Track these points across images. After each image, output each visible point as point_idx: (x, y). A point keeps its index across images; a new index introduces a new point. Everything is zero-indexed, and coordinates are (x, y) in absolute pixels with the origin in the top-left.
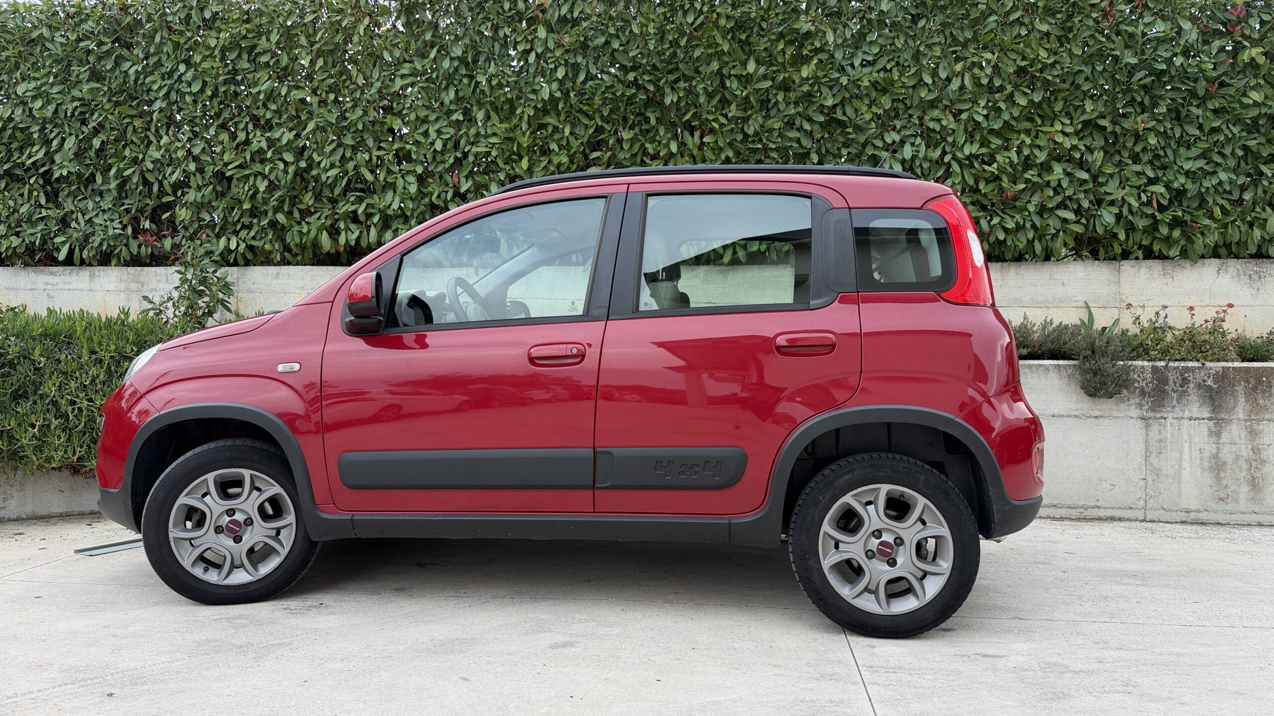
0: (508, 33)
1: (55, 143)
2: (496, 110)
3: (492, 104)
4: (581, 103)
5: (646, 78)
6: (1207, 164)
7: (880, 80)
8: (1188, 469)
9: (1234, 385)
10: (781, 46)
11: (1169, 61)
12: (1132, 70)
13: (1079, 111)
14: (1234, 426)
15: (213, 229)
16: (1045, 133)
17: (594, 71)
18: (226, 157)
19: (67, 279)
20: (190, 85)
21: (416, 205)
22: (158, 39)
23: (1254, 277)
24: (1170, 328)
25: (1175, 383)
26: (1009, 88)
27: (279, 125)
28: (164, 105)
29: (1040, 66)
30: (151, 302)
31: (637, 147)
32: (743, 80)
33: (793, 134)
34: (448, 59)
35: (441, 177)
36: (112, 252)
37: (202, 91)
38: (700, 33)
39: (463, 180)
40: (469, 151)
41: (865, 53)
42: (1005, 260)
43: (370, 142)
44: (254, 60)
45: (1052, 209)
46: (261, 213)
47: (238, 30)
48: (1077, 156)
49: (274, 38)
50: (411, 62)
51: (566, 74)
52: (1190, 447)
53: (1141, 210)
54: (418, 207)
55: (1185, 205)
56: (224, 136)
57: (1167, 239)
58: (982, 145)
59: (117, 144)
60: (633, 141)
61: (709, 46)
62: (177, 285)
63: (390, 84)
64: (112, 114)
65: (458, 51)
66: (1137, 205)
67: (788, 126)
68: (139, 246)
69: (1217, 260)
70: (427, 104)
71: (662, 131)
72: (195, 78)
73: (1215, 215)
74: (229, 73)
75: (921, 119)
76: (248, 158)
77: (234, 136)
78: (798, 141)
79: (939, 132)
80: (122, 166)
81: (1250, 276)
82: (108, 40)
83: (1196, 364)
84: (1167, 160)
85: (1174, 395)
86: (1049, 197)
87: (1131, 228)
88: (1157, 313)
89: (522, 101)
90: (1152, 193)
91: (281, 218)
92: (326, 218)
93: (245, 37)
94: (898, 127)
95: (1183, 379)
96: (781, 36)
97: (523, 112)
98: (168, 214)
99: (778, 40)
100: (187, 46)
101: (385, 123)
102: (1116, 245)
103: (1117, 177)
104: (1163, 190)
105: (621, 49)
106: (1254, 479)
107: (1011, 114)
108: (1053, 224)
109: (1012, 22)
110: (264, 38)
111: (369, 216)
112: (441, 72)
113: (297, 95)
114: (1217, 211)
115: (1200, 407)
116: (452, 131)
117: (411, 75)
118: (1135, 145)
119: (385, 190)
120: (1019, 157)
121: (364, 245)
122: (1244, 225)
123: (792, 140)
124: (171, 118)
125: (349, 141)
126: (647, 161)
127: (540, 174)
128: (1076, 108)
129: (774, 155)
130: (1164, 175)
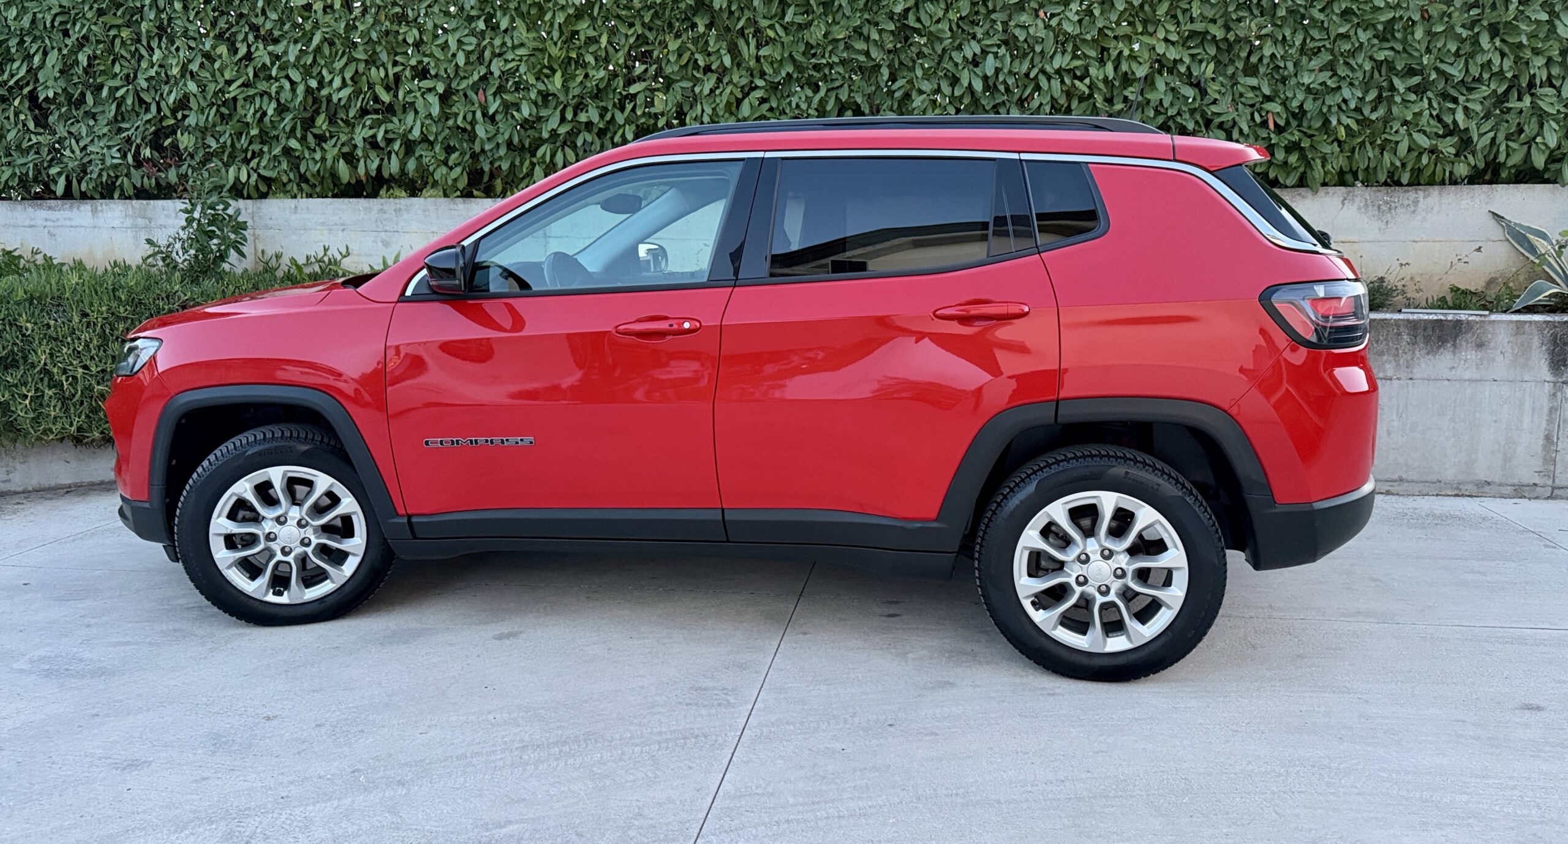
1: (37, 59)
6: (1331, 78)
13: (1188, 14)
15: (221, 158)
18: (228, 75)
19: (67, 214)
21: (440, 129)
27: (282, 37)
30: (155, 244)
31: (687, 57)
33: (860, 45)
35: (465, 96)
36: (114, 183)
39: (490, 98)
43: (384, 57)
46: (271, 138)
48: (1183, 69)
54: (443, 130)
55: (1305, 124)
56: (223, 49)
57: (1284, 165)
58: (1075, 57)
59: (105, 58)
60: (680, 51)
64: (95, 24)
66: (1247, 128)
67: (855, 36)
68: (143, 177)
69: (1341, 188)
73: (1340, 137)
75: (1005, 24)
76: (251, 75)
77: (233, 49)
78: (867, 54)
79: (1026, 40)
80: (114, 85)
81: (1379, 207)
84: (1286, 73)
90: (1268, 112)
91: (294, 144)
92: (343, 145)
98: (169, 140)
103: (1229, 93)
104: (1280, 109)
111: (389, 141)
114: (1342, 132)
116: (474, 40)
118: (1250, 54)
119: (404, 111)
120: (1116, 69)
121: (386, 175)
122: (1373, 149)
123: (859, 52)
124: (161, 28)
125: (360, 55)
126: (698, 75)
127: (577, 92)
128: (1184, 11)
129: (839, 69)
130: (1283, 89)
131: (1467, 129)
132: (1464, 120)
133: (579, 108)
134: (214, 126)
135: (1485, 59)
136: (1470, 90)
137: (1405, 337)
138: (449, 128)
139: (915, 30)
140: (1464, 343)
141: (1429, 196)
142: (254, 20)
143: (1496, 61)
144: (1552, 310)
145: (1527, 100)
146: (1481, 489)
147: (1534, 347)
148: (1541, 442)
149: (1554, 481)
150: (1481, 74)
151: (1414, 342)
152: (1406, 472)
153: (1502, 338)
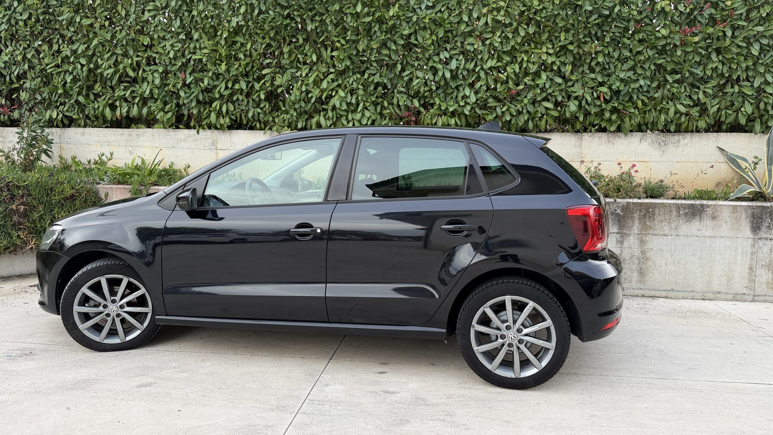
2: (206, 34)
4: (257, 28)
5: (295, 13)
6: (634, 74)
7: (437, 18)
9: (633, 213)
11: (612, 9)
12: (589, 14)
13: (559, 39)
14: (631, 238)
15: (43, 105)
16: (537, 53)
17: (263, 9)
18: (46, 61)
20: (21, 15)
21: (160, 92)
24: (603, 176)
26: (515, 24)
27: (77, 41)
28: (7, 27)
29: (534, 10)
30: (2, 151)
31: (293, 56)
32: (355, 16)
33: (385, 52)
35: (175, 74)
37: (29, 18)
39: (188, 76)
40: (191, 57)
43: (131, 52)
45: (540, 102)
46: (69, 95)
48: (555, 68)
51: (246, 10)
53: (594, 102)
54: (162, 92)
55: (621, 99)
56: (45, 47)
57: (610, 120)
58: (498, 61)
60: (290, 53)
63: (142, 15)
66: (591, 99)
67: (383, 47)
68: (0, 115)
69: (640, 133)
70: (165, 28)
71: (307, 48)
72: (24, 10)
73: (638, 106)
74: (44, 7)
75: (462, 43)
76: (60, 61)
77: (51, 47)
78: (390, 57)
79: (473, 52)
81: (659, 144)
83: (611, 200)
84: (610, 71)
86: (538, 94)
87: (587, 114)
88: (597, 167)
89: (221, 27)
90: (601, 92)
91: (81, 99)
92: (109, 99)
94: (449, 48)
97: (222, 34)
98: (16, 95)
101: (139, 40)
102: (578, 123)
103: (580, 81)
104: (607, 90)
106: (641, 269)
107: (515, 41)
108: (541, 110)
111: (134, 98)
114: (640, 103)
115: (612, 226)
116: (180, 45)
117: (154, 10)
118: (591, 61)
119: (143, 82)
120: (520, 68)
121: (131, 116)
122: (656, 112)
123: (386, 55)
124: (12, 35)
125: (119, 51)
126: (300, 66)
127: (234, 73)
128: (557, 38)
129: (375, 64)
130: (609, 79)
131: (705, 103)
132: (703, 98)
133: (236, 81)
134: (40, 88)
135: (714, 66)
136: (706, 82)
137: (674, 213)
138: (166, 91)
139: (416, 45)
140: (706, 217)
141: (685, 138)
142: (62, 32)
143: (720, 67)
144: (752, 200)
145: (736, 89)
146: (716, 296)
147: (742, 219)
148: (747, 271)
149: (754, 292)
150: (712, 74)
151: (679, 216)
152: (676, 286)
153: (726, 214)
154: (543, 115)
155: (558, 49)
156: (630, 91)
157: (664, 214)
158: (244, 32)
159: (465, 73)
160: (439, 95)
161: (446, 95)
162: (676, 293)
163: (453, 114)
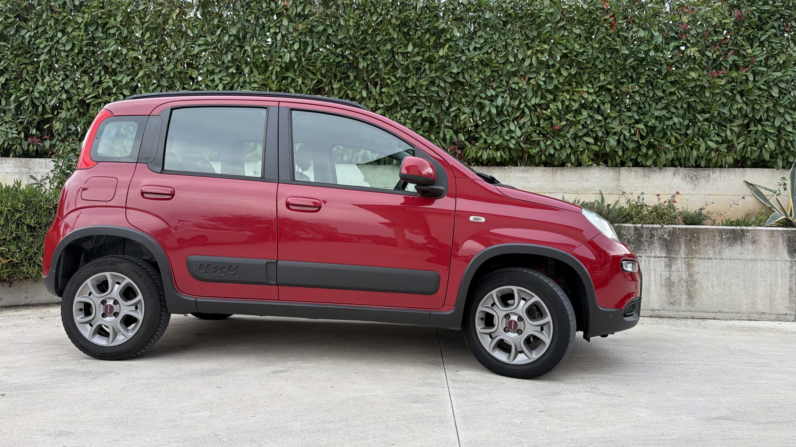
0: (265, 22)
2: (257, 67)
3: (254, 63)
4: (309, 65)
5: (348, 52)
6: (668, 112)
7: (484, 59)
8: (653, 286)
9: (679, 238)
10: (427, 36)
11: (647, 52)
12: (626, 57)
13: (597, 80)
14: (679, 262)
15: (77, 136)
16: (579, 92)
17: (316, 46)
18: (86, 91)
20: (64, 46)
22: (44, 16)
23: (694, 178)
24: (646, 205)
25: (647, 237)
26: (558, 65)
27: (121, 72)
28: (47, 58)
29: (575, 53)
30: (35, 179)
31: (342, 92)
32: (405, 55)
33: (434, 89)
34: (227, 35)
36: (11, 148)
37: (72, 49)
38: (380, 27)
41: (476, 43)
42: (554, 166)
43: (178, 84)
44: (106, 32)
45: (581, 137)
47: (96, 13)
49: (119, 19)
50: (205, 37)
51: (300, 47)
52: (655, 273)
53: (631, 138)
55: (656, 135)
56: (86, 78)
57: (646, 156)
58: (542, 99)
59: (16, 81)
60: (340, 89)
61: (386, 34)
62: (53, 169)
63: (192, 49)
64: (13, 62)
65: (234, 31)
66: (628, 135)
67: (432, 84)
68: (29, 145)
69: (673, 168)
70: (214, 62)
71: (357, 85)
72: (67, 41)
73: (672, 142)
74: (89, 39)
75: (507, 82)
76: (101, 92)
77: (91, 79)
78: (437, 93)
79: (518, 91)
80: (19, 94)
81: (691, 178)
82: (12, 16)
83: (658, 226)
84: (645, 110)
85: (646, 243)
86: (580, 129)
87: (625, 149)
88: (639, 197)
89: (273, 62)
90: (637, 129)
93: (100, 18)
94: (494, 87)
95: (651, 234)
96: (428, 30)
97: (273, 69)
98: (48, 126)
99: (425, 33)
100: (63, 22)
101: (187, 73)
102: (617, 158)
103: (618, 119)
104: (643, 127)
105: (333, 34)
106: (690, 292)
107: (558, 80)
108: (582, 145)
109: (560, 28)
110: (112, 18)
112: (223, 43)
113: (132, 54)
114: (673, 140)
115: (660, 250)
116: (229, 79)
117: (204, 45)
120: (562, 105)
122: (688, 148)
128: (595, 79)
129: (424, 100)
130: (644, 118)
131: (732, 140)
132: (730, 136)
135: (739, 106)
136: (732, 122)
137: (717, 237)
140: (746, 241)
141: (715, 173)
143: (744, 108)
145: (759, 128)
146: (761, 316)
147: (780, 243)
148: (787, 292)
150: (737, 114)
151: (721, 240)
152: (722, 307)
153: (764, 239)
154: (585, 149)
155: (597, 89)
156: (665, 127)
157: (708, 239)
158: (296, 67)
159: (510, 110)
160: (484, 129)
161: (491, 130)
162: (723, 314)
163: (498, 148)
